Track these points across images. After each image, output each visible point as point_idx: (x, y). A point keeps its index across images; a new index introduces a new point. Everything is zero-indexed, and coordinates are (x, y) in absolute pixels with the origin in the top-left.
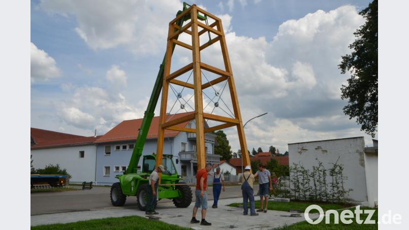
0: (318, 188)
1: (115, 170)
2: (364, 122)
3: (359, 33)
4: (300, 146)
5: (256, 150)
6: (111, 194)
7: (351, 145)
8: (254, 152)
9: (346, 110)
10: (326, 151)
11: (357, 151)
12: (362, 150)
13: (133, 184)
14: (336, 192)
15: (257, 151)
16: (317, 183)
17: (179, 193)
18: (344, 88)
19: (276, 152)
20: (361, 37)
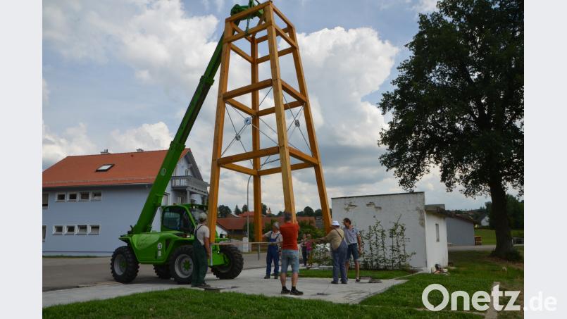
0: (374, 253)
1: (54, 231)
2: (404, 176)
3: (402, 67)
4: (347, 201)
5: (241, 208)
6: (112, 264)
7: (410, 201)
8: (237, 211)
9: (383, 159)
10: (380, 208)
11: (417, 209)
12: (422, 208)
13: (160, 246)
14: (397, 256)
15: (241, 210)
16: (374, 247)
17: (224, 259)
18: (384, 132)
19: (267, 212)
20: (404, 72)
